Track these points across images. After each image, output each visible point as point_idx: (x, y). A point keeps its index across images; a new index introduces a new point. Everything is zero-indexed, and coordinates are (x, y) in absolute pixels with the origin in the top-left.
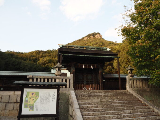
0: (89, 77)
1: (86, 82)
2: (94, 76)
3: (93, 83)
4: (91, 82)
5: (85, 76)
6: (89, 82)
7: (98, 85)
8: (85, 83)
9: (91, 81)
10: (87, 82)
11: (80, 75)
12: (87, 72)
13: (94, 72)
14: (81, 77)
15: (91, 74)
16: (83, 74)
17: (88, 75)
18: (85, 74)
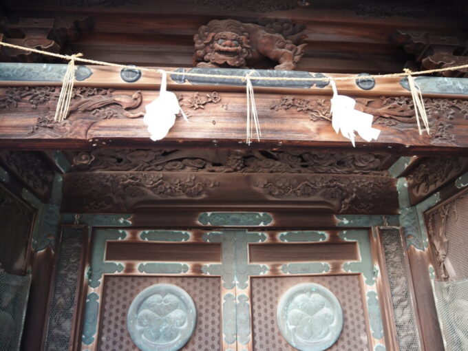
0: (303, 309)
2: (370, 289)
5: (237, 291)
11: (164, 285)
12: (262, 229)
13: (369, 229)
14: (177, 314)
15: (325, 266)
16: (208, 264)
17: (275, 276)
18: (234, 266)
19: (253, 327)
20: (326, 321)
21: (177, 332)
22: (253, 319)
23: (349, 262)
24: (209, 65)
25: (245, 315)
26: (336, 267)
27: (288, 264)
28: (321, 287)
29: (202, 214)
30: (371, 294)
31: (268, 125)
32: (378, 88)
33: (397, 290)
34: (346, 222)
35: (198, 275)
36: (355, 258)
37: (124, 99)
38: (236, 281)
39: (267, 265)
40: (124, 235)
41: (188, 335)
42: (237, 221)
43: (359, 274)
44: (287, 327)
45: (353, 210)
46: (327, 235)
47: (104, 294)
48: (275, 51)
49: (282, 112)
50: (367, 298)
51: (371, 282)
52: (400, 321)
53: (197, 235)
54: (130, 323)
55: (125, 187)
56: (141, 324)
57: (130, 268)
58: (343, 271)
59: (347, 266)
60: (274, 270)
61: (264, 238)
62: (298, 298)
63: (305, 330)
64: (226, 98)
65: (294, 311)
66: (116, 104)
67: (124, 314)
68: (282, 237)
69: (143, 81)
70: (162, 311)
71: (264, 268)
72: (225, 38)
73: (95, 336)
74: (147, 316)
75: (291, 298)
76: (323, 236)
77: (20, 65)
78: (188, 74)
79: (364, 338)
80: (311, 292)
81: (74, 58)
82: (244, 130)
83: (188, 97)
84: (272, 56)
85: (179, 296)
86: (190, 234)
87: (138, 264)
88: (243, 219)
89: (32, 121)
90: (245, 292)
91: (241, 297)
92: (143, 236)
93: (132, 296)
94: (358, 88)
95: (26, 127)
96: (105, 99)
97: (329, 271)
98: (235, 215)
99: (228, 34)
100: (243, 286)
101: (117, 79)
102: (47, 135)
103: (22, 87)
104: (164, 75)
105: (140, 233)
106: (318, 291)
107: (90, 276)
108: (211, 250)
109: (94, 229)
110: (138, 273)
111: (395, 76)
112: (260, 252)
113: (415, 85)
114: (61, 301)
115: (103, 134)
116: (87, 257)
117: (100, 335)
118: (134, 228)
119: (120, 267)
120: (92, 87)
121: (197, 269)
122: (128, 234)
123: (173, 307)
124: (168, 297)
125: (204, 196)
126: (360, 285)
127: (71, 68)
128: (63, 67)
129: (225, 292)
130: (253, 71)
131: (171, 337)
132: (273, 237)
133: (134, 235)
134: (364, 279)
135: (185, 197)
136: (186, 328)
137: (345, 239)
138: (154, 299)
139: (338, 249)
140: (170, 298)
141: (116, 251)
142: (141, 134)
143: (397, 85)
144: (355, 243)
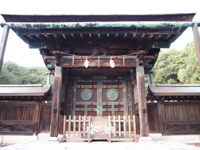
0: (112, 94)
1: (101, 107)
2: (124, 90)
3: (122, 109)
4: (116, 106)
5: (100, 91)
6: (110, 107)
7: (134, 117)
8: (99, 110)
9: (117, 103)
10: (104, 107)
11: (87, 89)
12: (104, 79)
13: (125, 79)
14: (89, 94)
15: (116, 86)
16: (95, 86)
17: (107, 88)
18: (99, 86)
19: (103, 97)
20: (116, 96)
21: (89, 97)
22: (103, 95)
23: (121, 86)
24: (93, 55)
25: (101, 95)
26: (118, 86)
27: (109, 86)
28: (115, 90)
29: (93, 77)
30: (125, 91)
31: (102, 64)
32: (118, 58)
33: (129, 90)
34: (120, 78)
35: (93, 88)
36: (122, 85)
37: (81, 61)
38: (100, 89)
39: (105, 86)
40: (79, 81)
41: (91, 97)
42: (100, 78)
43: (122, 88)
44: (109, 97)
45: (121, 76)
46: (117, 80)
47: (76, 91)
48: (103, 52)
49: (104, 62)
50: (124, 92)
51: (124, 89)
52: (128, 96)
53: (93, 81)
54: (81, 96)
55: (79, 72)
56: (83, 96)
57: (81, 87)
58: (120, 87)
59: (120, 86)
60: (107, 87)
61: (105, 81)
62: (111, 92)
63: (112, 97)
64: (96, 60)
65: (110, 94)
66: (80, 61)
67: (80, 94)
68: (108, 81)
69: (84, 58)
70: (87, 94)
71: (105, 87)
72: (95, 51)
73: (75, 98)
74: (84, 94)
75: (110, 92)
76: (116, 81)
77: (66, 56)
78: (90, 57)
79: (123, 99)
80: (113, 91)
81: (74, 55)
82: (98, 65)
83: (90, 60)
84: (103, 53)
85: (89, 91)
86: (91, 80)
87: (82, 86)
88: (101, 78)
89: (68, 64)
90: (101, 91)
91: (100, 92)
92: (83, 81)
93: (81, 91)
94: (115, 58)
95: (68, 65)
96: (78, 61)
97: (117, 87)
98: (99, 77)
99: (96, 50)
100: (101, 90)
101: (80, 58)
102: (71, 66)
103: (67, 59)
104: (87, 57)
105: (82, 80)
106: (114, 91)
107: (74, 88)
108: (95, 83)
109: (74, 80)
110: (82, 87)
111: (121, 56)
112: (104, 84)
113: (124, 57)
114: (70, 92)
115: (78, 66)
116: (73, 85)
117: (76, 98)
118: (81, 79)
119: (79, 86)
120: (76, 59)
121: (93, 87)
122: (80, 81)
123: (89, 93)
124: (88, 91)
125: (94, 74)
126: (123, 90)
127: (74, 56)
128: (72, 56)
129: (98, 91)
130: (99, 56)
131: (88, 98)
132: (107, 81)
133: (81, 81)
134: (123, 89)
135: (90, 74)
136: (91, 96)
137: (121, 81)
138: (85, 92)
139: (119, 83)
140: (88, 92)
141: (78, 83)
142: (84, 66)
143: (122, 57)
144: (122, 82)
